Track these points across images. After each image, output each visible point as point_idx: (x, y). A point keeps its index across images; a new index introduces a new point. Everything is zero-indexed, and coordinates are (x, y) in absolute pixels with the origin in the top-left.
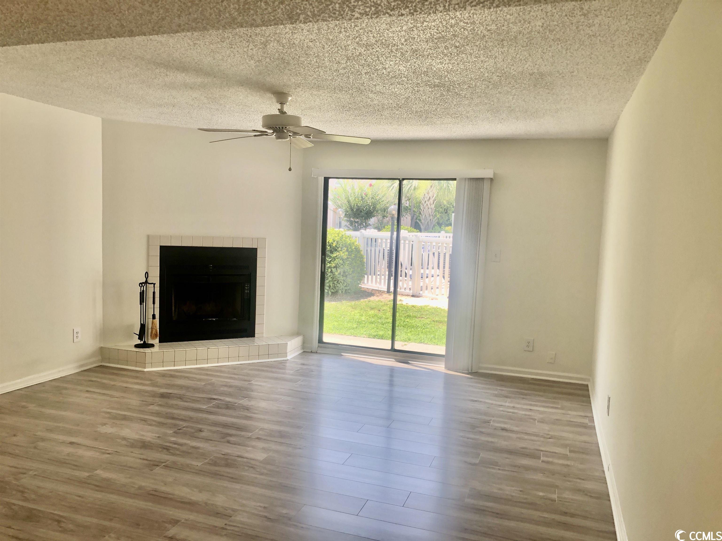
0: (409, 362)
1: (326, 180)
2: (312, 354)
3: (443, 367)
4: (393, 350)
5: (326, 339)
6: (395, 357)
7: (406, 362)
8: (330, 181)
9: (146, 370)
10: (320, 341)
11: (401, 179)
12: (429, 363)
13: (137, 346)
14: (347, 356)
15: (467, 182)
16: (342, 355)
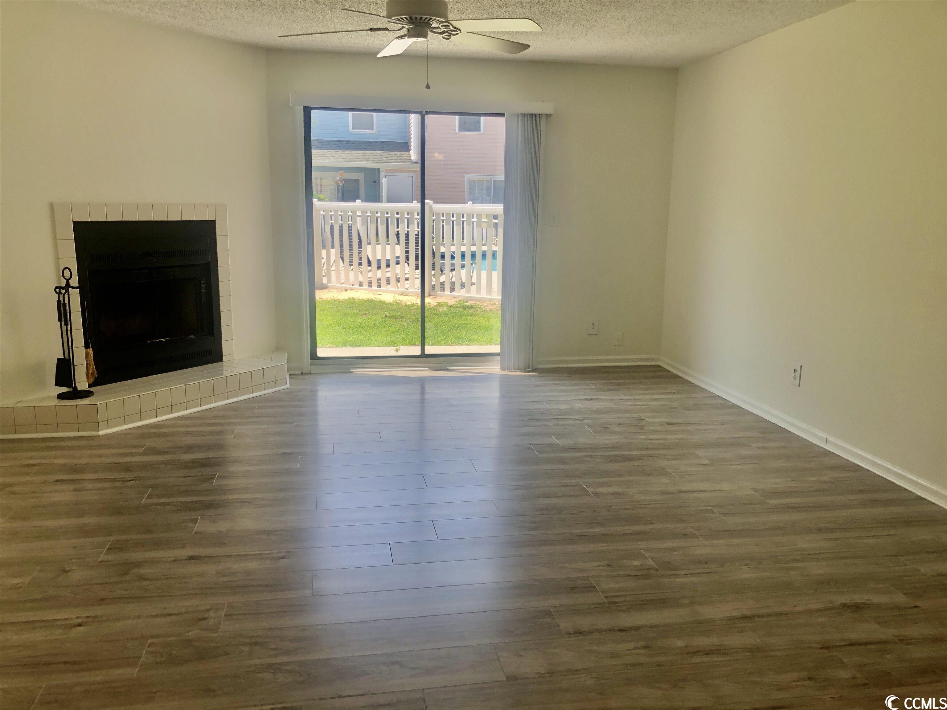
0: (448, 368)
1: (307, 111)
2: (302, 377)
3: (498, 369)
4: (423, 355)
5: (321, 352)
6: (429, 365)
7: (444, 368)
8: (313, 113)
9: (101, 433)
10: (314, 356)
11: (424, 113)
12: (481, 366)
13: (61, 396)
14: (357, 372)
15: (520, 118)
16: (351, 372)
